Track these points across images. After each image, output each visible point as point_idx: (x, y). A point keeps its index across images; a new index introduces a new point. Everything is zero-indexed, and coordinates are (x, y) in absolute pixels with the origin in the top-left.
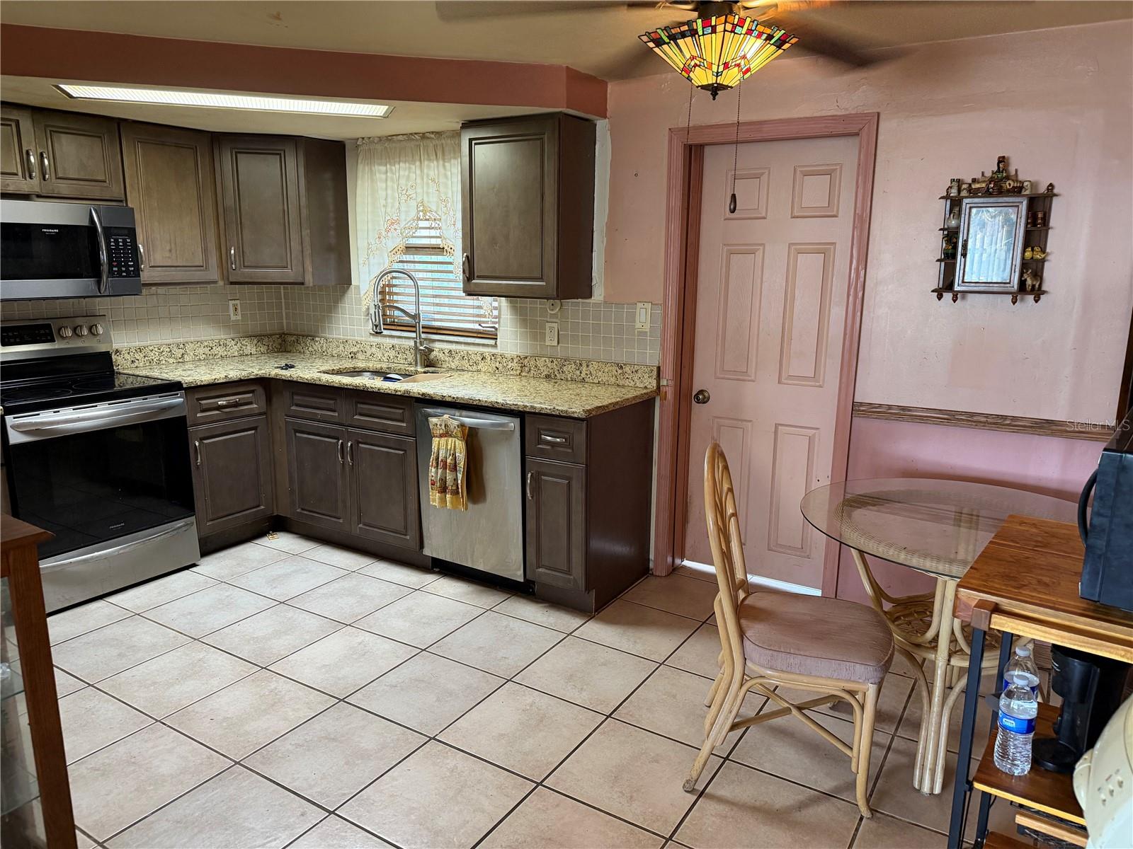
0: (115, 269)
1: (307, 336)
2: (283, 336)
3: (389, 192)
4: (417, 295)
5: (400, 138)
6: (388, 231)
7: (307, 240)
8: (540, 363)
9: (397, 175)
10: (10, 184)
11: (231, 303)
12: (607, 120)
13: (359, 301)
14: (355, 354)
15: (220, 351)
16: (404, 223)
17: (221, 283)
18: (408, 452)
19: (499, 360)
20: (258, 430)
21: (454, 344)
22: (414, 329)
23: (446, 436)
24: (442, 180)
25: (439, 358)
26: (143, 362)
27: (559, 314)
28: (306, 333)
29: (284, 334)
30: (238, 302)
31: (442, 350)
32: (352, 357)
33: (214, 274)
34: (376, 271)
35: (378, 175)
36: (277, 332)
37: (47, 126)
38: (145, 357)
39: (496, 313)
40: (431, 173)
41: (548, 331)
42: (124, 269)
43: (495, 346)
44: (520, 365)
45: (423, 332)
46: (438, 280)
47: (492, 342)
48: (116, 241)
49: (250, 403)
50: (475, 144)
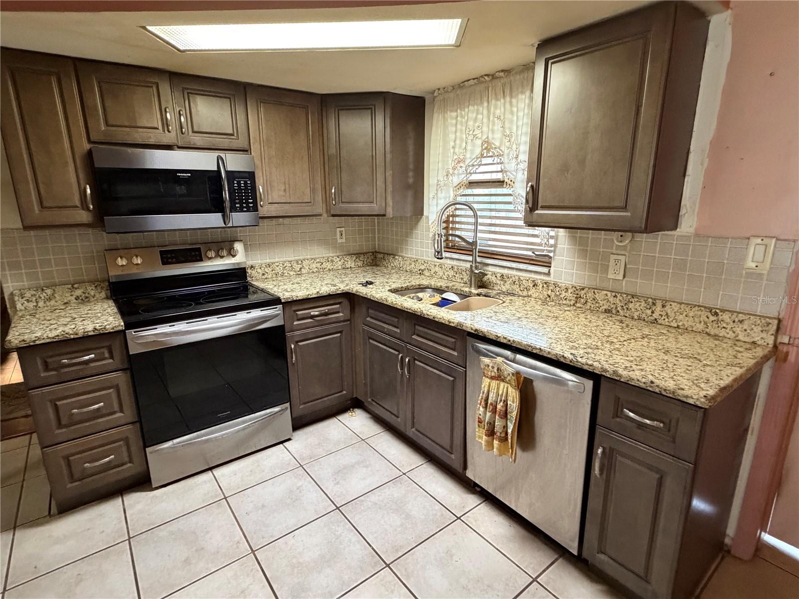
0: (237, 205)
1: (390, 255)
2: (375, 253)
3: (458, 134)
4: (476, 224)
5: (471, 82)
6: (454, 169)
7: (389, 179)
8: (600, 296)
9: (466, 118)
10: (152, 136)
11: (338, 229)
12: (730, 11)
13: (428, 229)
14: (423, 271)
15: (329, 265)
16: (469, 160)
17: (325, 215)
18: (457, 380)
19: (551, 288)
20: (344, 332)
21: (506, 269)
22: (471, 253)
23: (498, 380)
24: (508, 116)
25: (491, 281)
26: (271, 275)
27: (629, 247)
28: (390, 252)
29: (376, 252)
30: (343, 229)
31: (494, 274)
32: (420, 273)
33: (320, 208)
34: (442, 203)
35: (449, 120)
36: (371, 251)
37: (184, 89)
38: (272, 270)
39: (552, 242)
40: (498, 112)
41: (612, 263)
42: (245, 205)
43: (549, 274)
44: (575, 296)
45: (478, 256)
46: (496, 210)
47: (545, 270)
48: (239, 183)
49: (338, 312)
50: (552, 63)
